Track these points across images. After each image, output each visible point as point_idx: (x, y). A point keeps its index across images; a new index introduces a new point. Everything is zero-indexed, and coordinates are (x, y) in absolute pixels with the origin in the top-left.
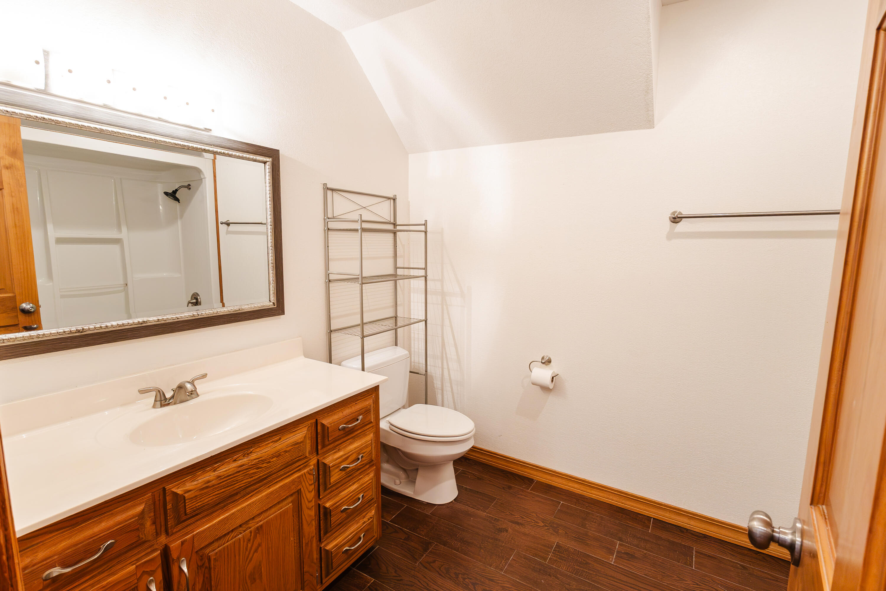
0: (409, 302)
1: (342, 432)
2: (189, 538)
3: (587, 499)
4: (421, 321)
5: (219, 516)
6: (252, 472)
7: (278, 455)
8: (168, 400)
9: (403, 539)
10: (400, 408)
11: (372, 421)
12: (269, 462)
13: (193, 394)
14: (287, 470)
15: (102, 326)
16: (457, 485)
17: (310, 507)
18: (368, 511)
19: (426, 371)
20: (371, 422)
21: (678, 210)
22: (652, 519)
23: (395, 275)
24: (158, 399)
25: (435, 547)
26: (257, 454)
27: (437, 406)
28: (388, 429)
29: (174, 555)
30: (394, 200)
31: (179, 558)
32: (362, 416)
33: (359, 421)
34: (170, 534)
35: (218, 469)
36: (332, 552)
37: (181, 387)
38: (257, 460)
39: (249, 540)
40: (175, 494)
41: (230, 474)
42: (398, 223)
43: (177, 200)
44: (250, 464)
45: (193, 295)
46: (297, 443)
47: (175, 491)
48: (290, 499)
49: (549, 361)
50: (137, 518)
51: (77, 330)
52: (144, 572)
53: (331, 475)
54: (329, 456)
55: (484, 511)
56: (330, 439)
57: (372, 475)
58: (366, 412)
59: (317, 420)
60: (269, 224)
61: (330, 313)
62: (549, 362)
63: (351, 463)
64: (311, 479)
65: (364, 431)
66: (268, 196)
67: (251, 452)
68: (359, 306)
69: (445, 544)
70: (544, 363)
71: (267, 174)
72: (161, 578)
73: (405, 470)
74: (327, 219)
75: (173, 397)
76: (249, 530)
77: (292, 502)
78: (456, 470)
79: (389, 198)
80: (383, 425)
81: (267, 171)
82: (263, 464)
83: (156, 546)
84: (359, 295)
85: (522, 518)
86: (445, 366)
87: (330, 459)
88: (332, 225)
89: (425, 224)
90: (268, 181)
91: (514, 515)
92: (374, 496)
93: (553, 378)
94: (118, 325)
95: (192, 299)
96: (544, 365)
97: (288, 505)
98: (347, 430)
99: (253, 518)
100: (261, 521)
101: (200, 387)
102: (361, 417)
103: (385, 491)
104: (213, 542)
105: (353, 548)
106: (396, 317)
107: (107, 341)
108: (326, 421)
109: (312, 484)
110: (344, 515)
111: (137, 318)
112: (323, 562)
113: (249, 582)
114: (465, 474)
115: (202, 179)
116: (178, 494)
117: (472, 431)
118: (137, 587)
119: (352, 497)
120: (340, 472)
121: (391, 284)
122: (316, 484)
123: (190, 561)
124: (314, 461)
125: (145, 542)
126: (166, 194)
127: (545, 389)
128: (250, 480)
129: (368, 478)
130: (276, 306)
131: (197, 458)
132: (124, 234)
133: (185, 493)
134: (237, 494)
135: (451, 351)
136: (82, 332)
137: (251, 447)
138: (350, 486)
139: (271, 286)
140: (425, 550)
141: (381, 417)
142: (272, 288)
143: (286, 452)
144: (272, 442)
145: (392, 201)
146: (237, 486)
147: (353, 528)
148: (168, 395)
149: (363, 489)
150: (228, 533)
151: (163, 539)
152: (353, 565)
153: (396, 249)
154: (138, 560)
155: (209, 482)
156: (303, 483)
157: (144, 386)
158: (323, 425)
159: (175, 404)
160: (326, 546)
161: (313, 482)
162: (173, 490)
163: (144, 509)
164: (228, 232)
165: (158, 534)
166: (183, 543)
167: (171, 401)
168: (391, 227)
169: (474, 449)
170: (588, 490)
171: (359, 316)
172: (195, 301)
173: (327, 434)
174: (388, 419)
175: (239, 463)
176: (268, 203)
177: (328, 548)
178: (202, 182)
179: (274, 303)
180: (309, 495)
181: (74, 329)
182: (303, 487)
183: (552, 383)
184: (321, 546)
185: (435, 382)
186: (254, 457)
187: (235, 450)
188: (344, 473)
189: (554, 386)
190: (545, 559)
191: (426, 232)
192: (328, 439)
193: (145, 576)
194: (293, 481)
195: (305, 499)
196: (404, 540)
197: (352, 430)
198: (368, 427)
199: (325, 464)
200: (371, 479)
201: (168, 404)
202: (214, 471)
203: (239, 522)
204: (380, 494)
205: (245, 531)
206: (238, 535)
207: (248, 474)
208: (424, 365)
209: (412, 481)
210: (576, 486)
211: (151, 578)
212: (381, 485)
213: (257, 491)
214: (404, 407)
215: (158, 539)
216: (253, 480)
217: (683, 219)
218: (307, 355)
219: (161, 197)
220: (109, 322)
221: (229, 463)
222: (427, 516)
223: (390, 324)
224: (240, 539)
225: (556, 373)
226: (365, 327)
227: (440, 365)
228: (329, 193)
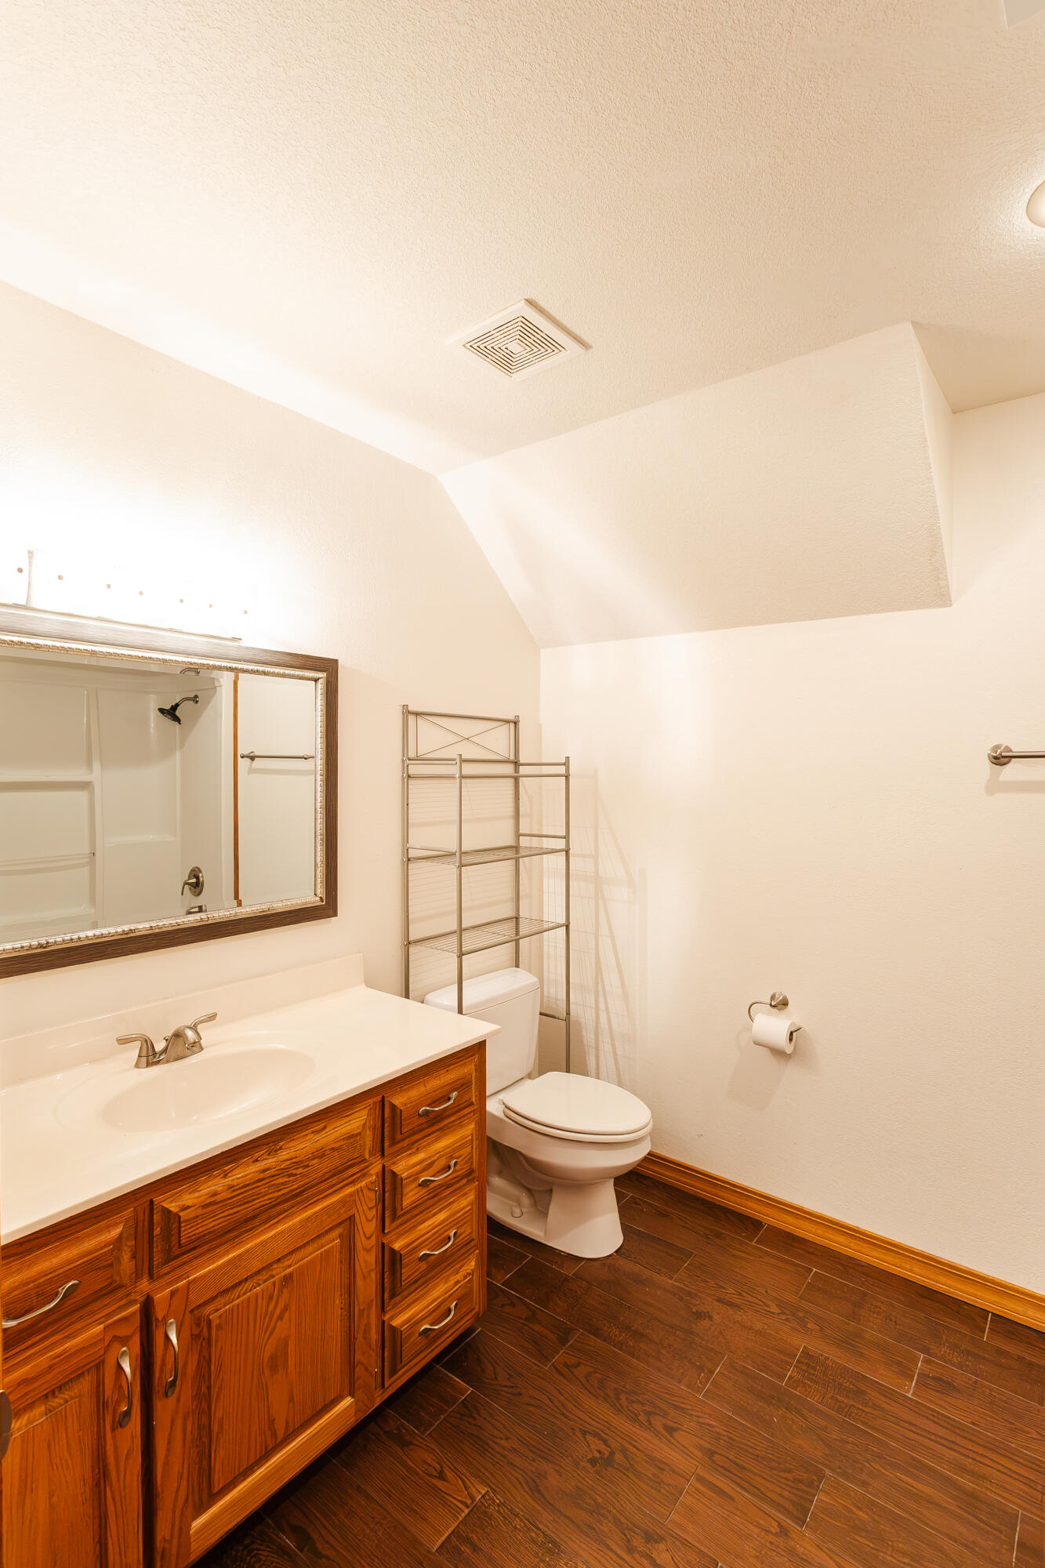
0: (541, 890)
1: (423, 1120)
2: (183, 1286)
3: (863, 1266)
4: (562, 926)
5: (227, 1252)
6: (281, 1180)
7: (321, 1154)
8: (158, 1056)
9: (524, 1317)
10: (522, 1078)
11: (474, 1100)
12: (307, 1166)
13: (196, 1046)
14: (334, 1180)
15: (74, 937)
16: (622, 1224)
17: (368, 1248)
18: (462, 1263)
19: (568, 1013)
20: (472, 1104)
21: (1005, 743)
22: (990, 1314)
23: (516, 848)
24: (144, 1053)
25: (580, 1338)
26: (290, 1151)
27: (588, 1076)
28: (501, 1115)
29: (159, 1313)
30: (515, 723)
31: (165, 1319)
32: (456, 1093)
33: (452, 1101)
34: (155, 1278)
35: (229, 1175)
36: (401, 1332)
37: (178, 1035)
38: (289, 1162)
39: (271, 1298)
40: (167, 1212)
41: (247, 1183)
42: (522, 761)
43: (177, 719)
44: (279, 1168)
45: (193, 870)
46: (353, 1136)
47: (167, 1206)
48: (335, 1233)
49: (784, 1003)
50: (111, 1247)
51: (39, 944)
52: (115, 1336)
53: (404, 1193)
54: (401, 1159)
55: (671, 1278)
56: (404, 1131)
57: (471, 1197)
58: (463, 1085)
59: (383, 1097)
60: (319, 756)
61: (408, 912)
62: (784, 1005)
63: (438, 1172)
64: (371, 1198)
65: (460, 1118)
66: (319, 730)
67: (280, 1148)
68: (455, 900)
69: (597, 1332)
70: (774, 1006)
71: (319, 697)
72: (139, 1350)
73: (529, 1191)
74: (407, 760)
75: (165, 1050)
76: (272, 1280)
77: (340, 1236)
78: (619, 1197)
79: (508, 722)
80: (493, 1107)
81: (319, 692)
82: (298, 1168)
83: (132, 1297)
84: (455, 883)
85: (740, 1294)
86: (602, 1005)
87: (403, 1166)
88: (414, 770)
89: (566, 764)
90: (319, 708)
91: (725, 1288)
92: (474, 1236)
93: (791, 1034)
94: (95, 935)
95: (189, 878)
96: (775, 1010)
97: (333, 1241)
98: (431, 1116)
99: (279, 1260)
100: (290, 1266)
101: (207, 1034)
102: (454, 1094)
103: (495, 1227)
104: (216, 1297)
105: (436, 1327)
106: (517, 918)
107: (78, 961)
108: (399, 1100)
109: (371, 1208)
110: (424, 1266)
111: (122, 924)
112: (386, 1349)
113: (267, 1371)
114: (636, 1204)
115: (215, 688)
116: (169, 1211)
117: (648, 1124)
118: (103, 1360)
119: (439, 1233)
120: (419, 1188)
121: (509, 865)
122: (380, 1207)
123: (181, 1325)
124: (376, 1168)
125: (120, 1287)
126: (162, 711)
127: (777, 1053)
128: (276, 1194)
129: (465, 1202)
130: (324, 903)
131: (201, 1154)
132: (96, 775)
133: (181, 1211)
134: (254, 1217)
135: (611, 979)
136: (45, 948)
137: (282, 1140)
138: (435, 1214)
139: (318, 871)
140: (563, 1341)
141: (488, 1093)
142: (319, 874)
143: (333, 1149)
144: (313, 1132)
145: (512, 725)
146: (257, 1203)
147: (439, 1291)
148: (159, 1046)
149: (457, 1221)
150: (240, 1283)
151: (144, 1285)
152: (437, 1359)
153: (518, 803)
154: (108, 1316)
155: (215, 1194)
156: (359, 1205)
157: (123, 1032)
158: (393, 1107)
159: (168, 1062)
160: (392, 1318)
161: (374, 1204)
162: (162, 1204)
163: (121, 1234)
164: (251, 771)
165: (137, 1276)
166: (172, 1294)
167: (162, 1057)
168: (509, 769)
169: (651, 1158)
170: (865, 1247)
171: (455, 917)
172: (194, 880)
173: (399, 1122)
174: (501, 1096)
175: (261, 1165)
176: (319, 740)
177: (395, 1323)
178: (215, 692)
179: (321, 898)
180: (367, 1226)
181: (35, 943)
182: (358, 1211)
183: (790, 1043)
184: (385, 1319)
185: (584, 1034)
186: (286, 1157)
187: (257, 1144)
188: (424, 1191)
189: (795, 1049)
190: (781, 1377)
191: (567, 777)
192: (401, 1130)
193: (116, 1345)
194: (343, 1202)
195: (361, 1233)
196: (526, 1319)
197: (440, 1117)
198: (466, 1111)
199: (394, 1174)
200: (471, 1204)
201: (158, 1063)
202: (225, 1176)
203: (257, 1265)
204: (485, 1229)
205: (265, 1281)
206: (255, 1288)
207: (273, 1185)
208: (565, 1002)
209: (541, 1210)
210: (841, 1239)
211: (124, 1349)
212: (488, 1216)
213: (286, 1214)
214: (530, 1076)
215: (138, 1284)
216: (282, 1195)
217: (1013, 760)
218: (370, 983)
219: (154, 715)
220: (82, 931)
221: (247, 1164)
222: (567, 1279)
223: (507, 930)
224: (257, 1295)
225: (799, 1023)
226: (465, 935)
227: (593, 1005)
228: (411, 718)
